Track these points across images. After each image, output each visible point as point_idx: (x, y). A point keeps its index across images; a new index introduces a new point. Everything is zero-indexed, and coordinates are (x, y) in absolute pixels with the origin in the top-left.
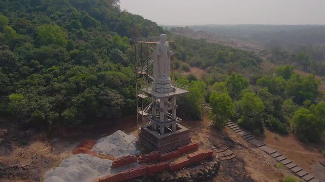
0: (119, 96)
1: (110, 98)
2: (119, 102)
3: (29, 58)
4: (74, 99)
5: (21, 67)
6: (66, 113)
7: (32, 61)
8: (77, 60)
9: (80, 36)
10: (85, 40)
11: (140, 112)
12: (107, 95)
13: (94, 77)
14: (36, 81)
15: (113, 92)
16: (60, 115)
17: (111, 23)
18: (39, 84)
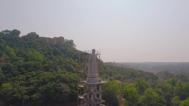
0: (68, 87)
1: (62, 88)
2: (67, 90)
3: (19, 67)
4: (40, 88)
5: (14, 71)
6: (34, 95)
7: (21, 68)
8: (47, 69)
9: (51, 58)
10: (54, 61)
11: (80, 97)
12: (60, 86)
13: (55, 77)
14: (20, 78)
15: (64, 85)
16: (30, 97)
17: (70, 55)
18: (22, 80)
